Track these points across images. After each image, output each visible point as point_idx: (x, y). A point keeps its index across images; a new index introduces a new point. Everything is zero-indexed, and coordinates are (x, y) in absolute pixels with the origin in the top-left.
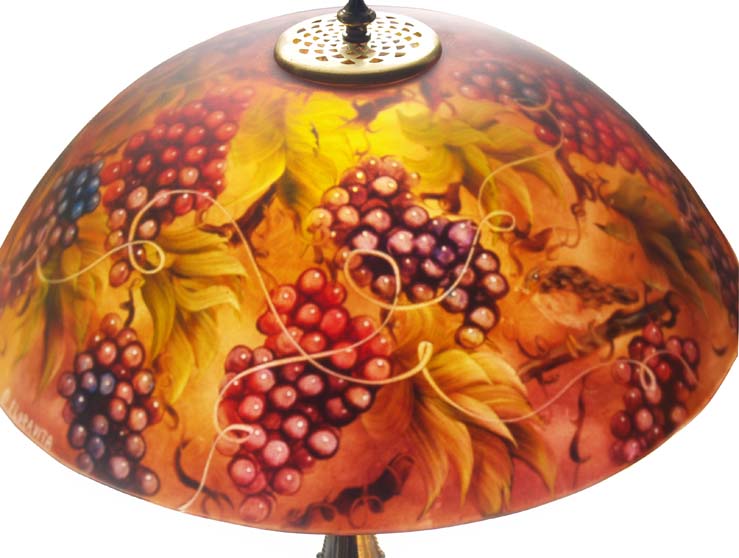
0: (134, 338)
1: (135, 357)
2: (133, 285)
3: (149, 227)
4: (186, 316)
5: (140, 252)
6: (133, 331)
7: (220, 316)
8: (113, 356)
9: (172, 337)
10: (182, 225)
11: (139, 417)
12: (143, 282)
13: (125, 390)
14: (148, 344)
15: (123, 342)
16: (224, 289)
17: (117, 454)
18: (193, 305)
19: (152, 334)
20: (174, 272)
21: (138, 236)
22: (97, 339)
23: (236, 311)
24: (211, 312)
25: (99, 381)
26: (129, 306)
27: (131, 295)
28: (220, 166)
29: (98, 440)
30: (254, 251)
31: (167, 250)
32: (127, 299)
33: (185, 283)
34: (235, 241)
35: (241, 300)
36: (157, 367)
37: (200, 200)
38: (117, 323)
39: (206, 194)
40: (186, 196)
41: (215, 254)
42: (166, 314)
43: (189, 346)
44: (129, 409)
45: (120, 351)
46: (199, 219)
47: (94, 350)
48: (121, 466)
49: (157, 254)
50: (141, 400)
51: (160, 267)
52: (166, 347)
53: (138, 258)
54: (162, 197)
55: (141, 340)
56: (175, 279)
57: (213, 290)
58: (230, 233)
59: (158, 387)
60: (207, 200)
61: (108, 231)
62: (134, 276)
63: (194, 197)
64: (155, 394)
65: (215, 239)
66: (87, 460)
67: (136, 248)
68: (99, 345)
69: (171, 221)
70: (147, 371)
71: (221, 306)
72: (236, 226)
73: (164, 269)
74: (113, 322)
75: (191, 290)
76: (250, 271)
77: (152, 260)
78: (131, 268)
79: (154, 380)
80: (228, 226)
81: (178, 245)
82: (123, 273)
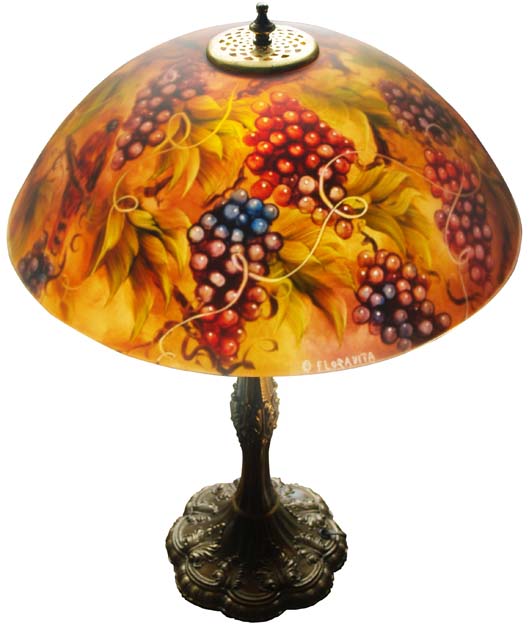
0: (386, 253)
1: (395, 263)
2: (359, 228)
3: (335, 192)
4: (403, 219)
5: (346, 208)
6: (382, 250)
7: (416, 204)
8: (382, 272)
9: (405, 235)
10: (354, 176)
11: (419, 292)
12: (364, 221)
13: (402, 285)
14: (396, 250)
15: (381, 261)
16: (407, 190)
17: (420, 322)
18: (401, 210)
19: (394, 243)
20: (376, 202)
21: (334, 202)
22: (363, 273)
23: (420, 196)
24: (412, 206)
25: (382, 294)
26: (368, 239)
27: (363, 233)
28: (334, 134)
29: (405, 325)
30: (399, 160)
31: (361, 194)
32: (363, 237)
33: (386, 203)
34: (388, 163)
35: (417, 189)
36: (410, 258)
37: (348, 157)
38: (369, 254)
39: (348, 152)
40: (338, 161)
41: (386, 177)
42: (392, 226)
43: (416, 232)
44: (411, 292)
45: (383, 267)
46: (360, 166)
47: (366, 281)
48: (426, 327)
49: (357, 200)
50: (414, 282)
51: (366, 206)
52: (407, 242)
53: (347, 212)
54: (324, 172)
55: (391, 251)
56: (380, 205)
57: (402, 195)
58: (381, 161)
59: (418, 267)
60: (352, 155)
61: (309, 215)
62: (355, 223)
63: (343, 158)
64: (420, 272)
65: (378, 169)
66: (405, 342)
67: (341, 208)
68: (368, 275)
69: (346, 179)
70: (407, 264)
71: (413, 200)
72: (380, 155)
73: (369, 205)
74: (366, 256)
75: (394, 203)
76: (408, 172)
77: (357, 206)
78: (349, 221)
79: (414, 266)
80: (377, 158)
81: (364, 188)
82: (346, 227)
